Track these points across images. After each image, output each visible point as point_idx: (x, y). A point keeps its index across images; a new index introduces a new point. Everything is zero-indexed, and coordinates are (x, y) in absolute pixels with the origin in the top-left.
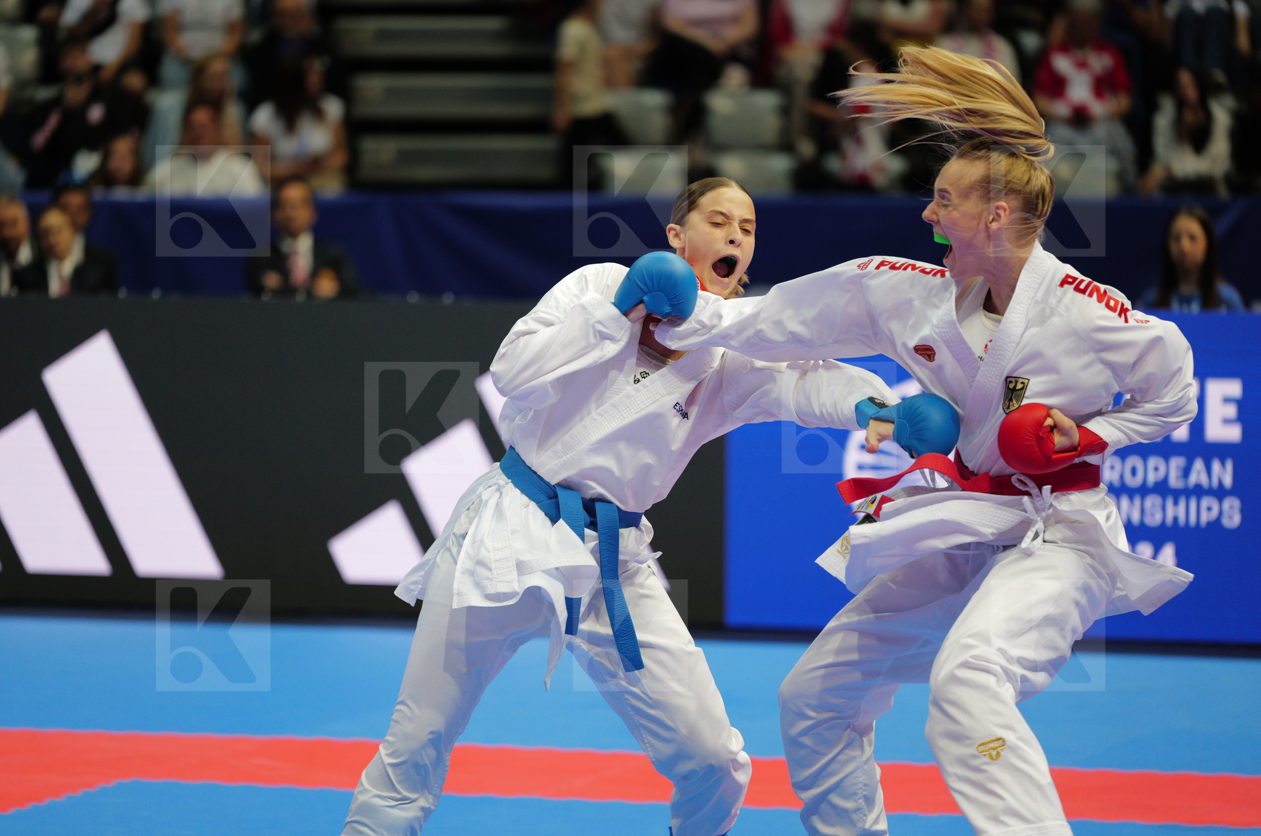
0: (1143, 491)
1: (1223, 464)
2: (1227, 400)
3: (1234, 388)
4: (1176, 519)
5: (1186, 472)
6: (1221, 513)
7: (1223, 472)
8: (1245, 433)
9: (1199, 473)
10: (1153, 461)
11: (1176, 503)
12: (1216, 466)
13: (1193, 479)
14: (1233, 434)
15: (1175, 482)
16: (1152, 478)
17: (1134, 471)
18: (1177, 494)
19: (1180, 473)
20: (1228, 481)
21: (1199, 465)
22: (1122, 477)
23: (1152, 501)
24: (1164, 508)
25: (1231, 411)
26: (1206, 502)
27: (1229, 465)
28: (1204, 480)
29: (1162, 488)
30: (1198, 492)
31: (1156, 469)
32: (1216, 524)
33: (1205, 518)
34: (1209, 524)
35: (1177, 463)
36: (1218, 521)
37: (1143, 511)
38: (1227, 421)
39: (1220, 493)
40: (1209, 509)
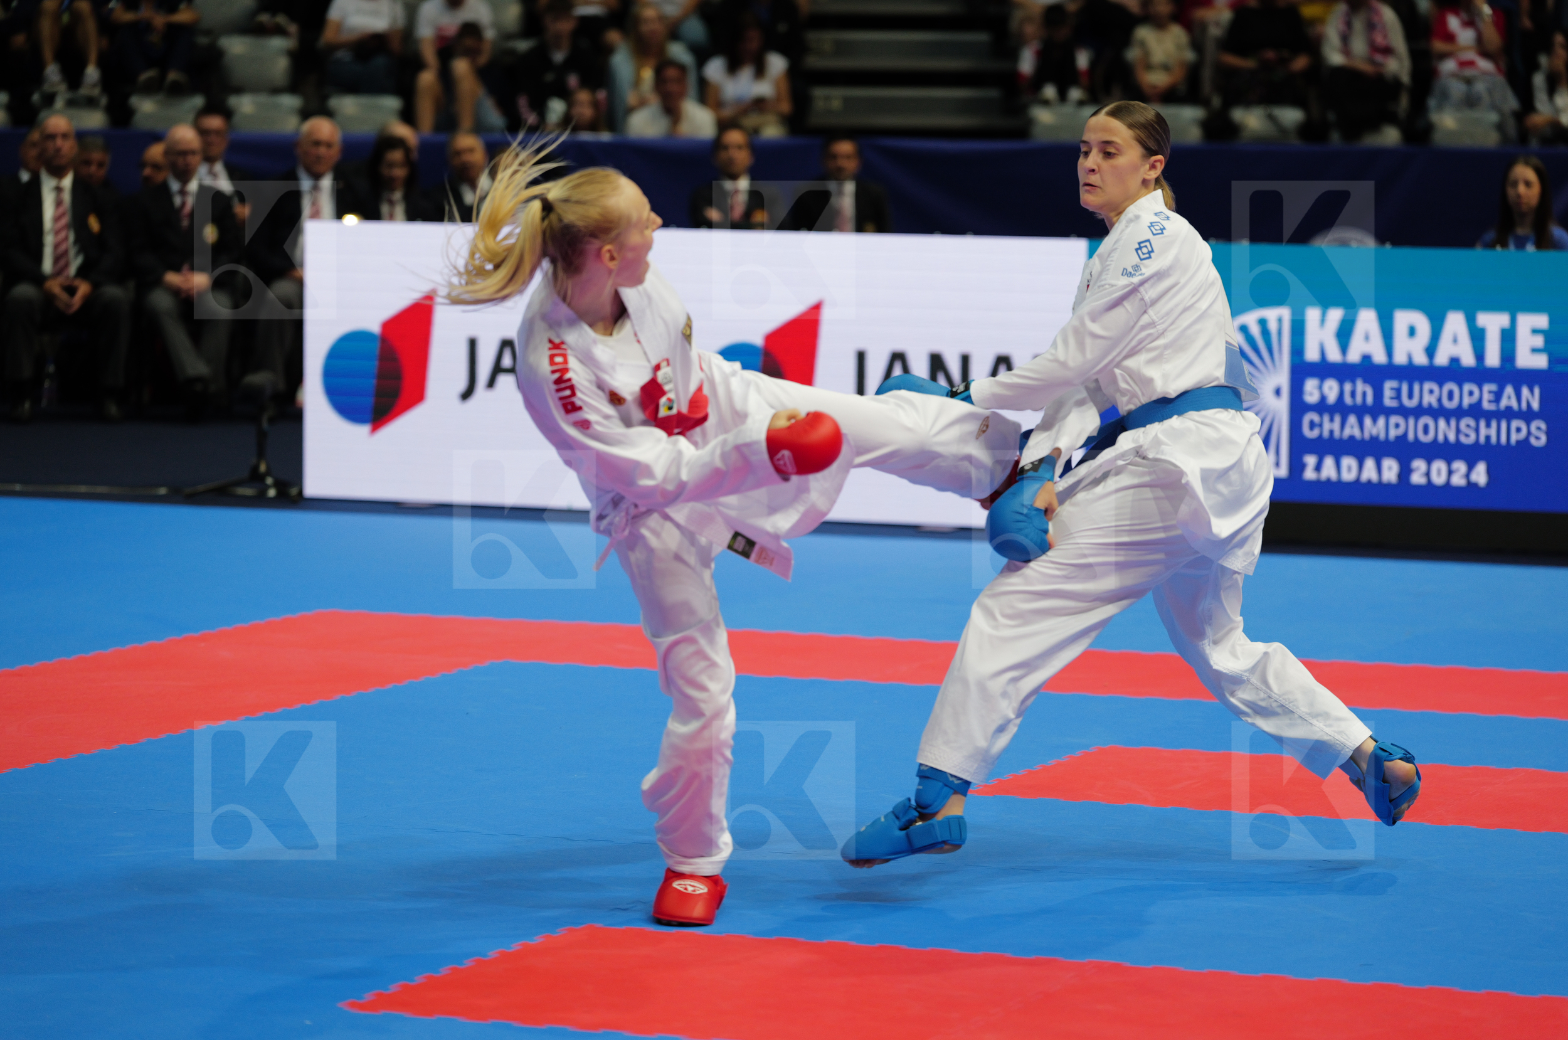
0: (1459, 413)
1: (1532, 391)
2: (1535, 331)
3: (1542, 321)
4: (1488, 438)
5: (1498, 396)
6: (1529, 433)
7: (1532, 398)
8: (1551, 361)
9: (1509, 398)
10: (1467, 387)
11: (1488, 425)
12: (1525, 391)
13: (1504, 403)
14: (1541, 362)
15: (1486, 405)
16: (1467, 401)
17: (1451, 396)
18: (1489, 416)
19: (1492, 397)
20: (1535, 405)
21: (1509, 390)
22: (1439, 400)
23: (1467, 422)
24: (1477, 430)
25: (1539, 341)
26: (1515, 424)
27: (1537, 391)
28: (1514, 404)
29: (1476, 411)
30: (1509, 414)
31: (1471, 393)
32: (1525, 443)
33: (1514, 437)
34: (1518, 442)
35: (1489, 388)
36: (1527, 439)
37: (1458, 431)
38: (1535, 350)
39: (1528, 416)
40: (1518, 430)
